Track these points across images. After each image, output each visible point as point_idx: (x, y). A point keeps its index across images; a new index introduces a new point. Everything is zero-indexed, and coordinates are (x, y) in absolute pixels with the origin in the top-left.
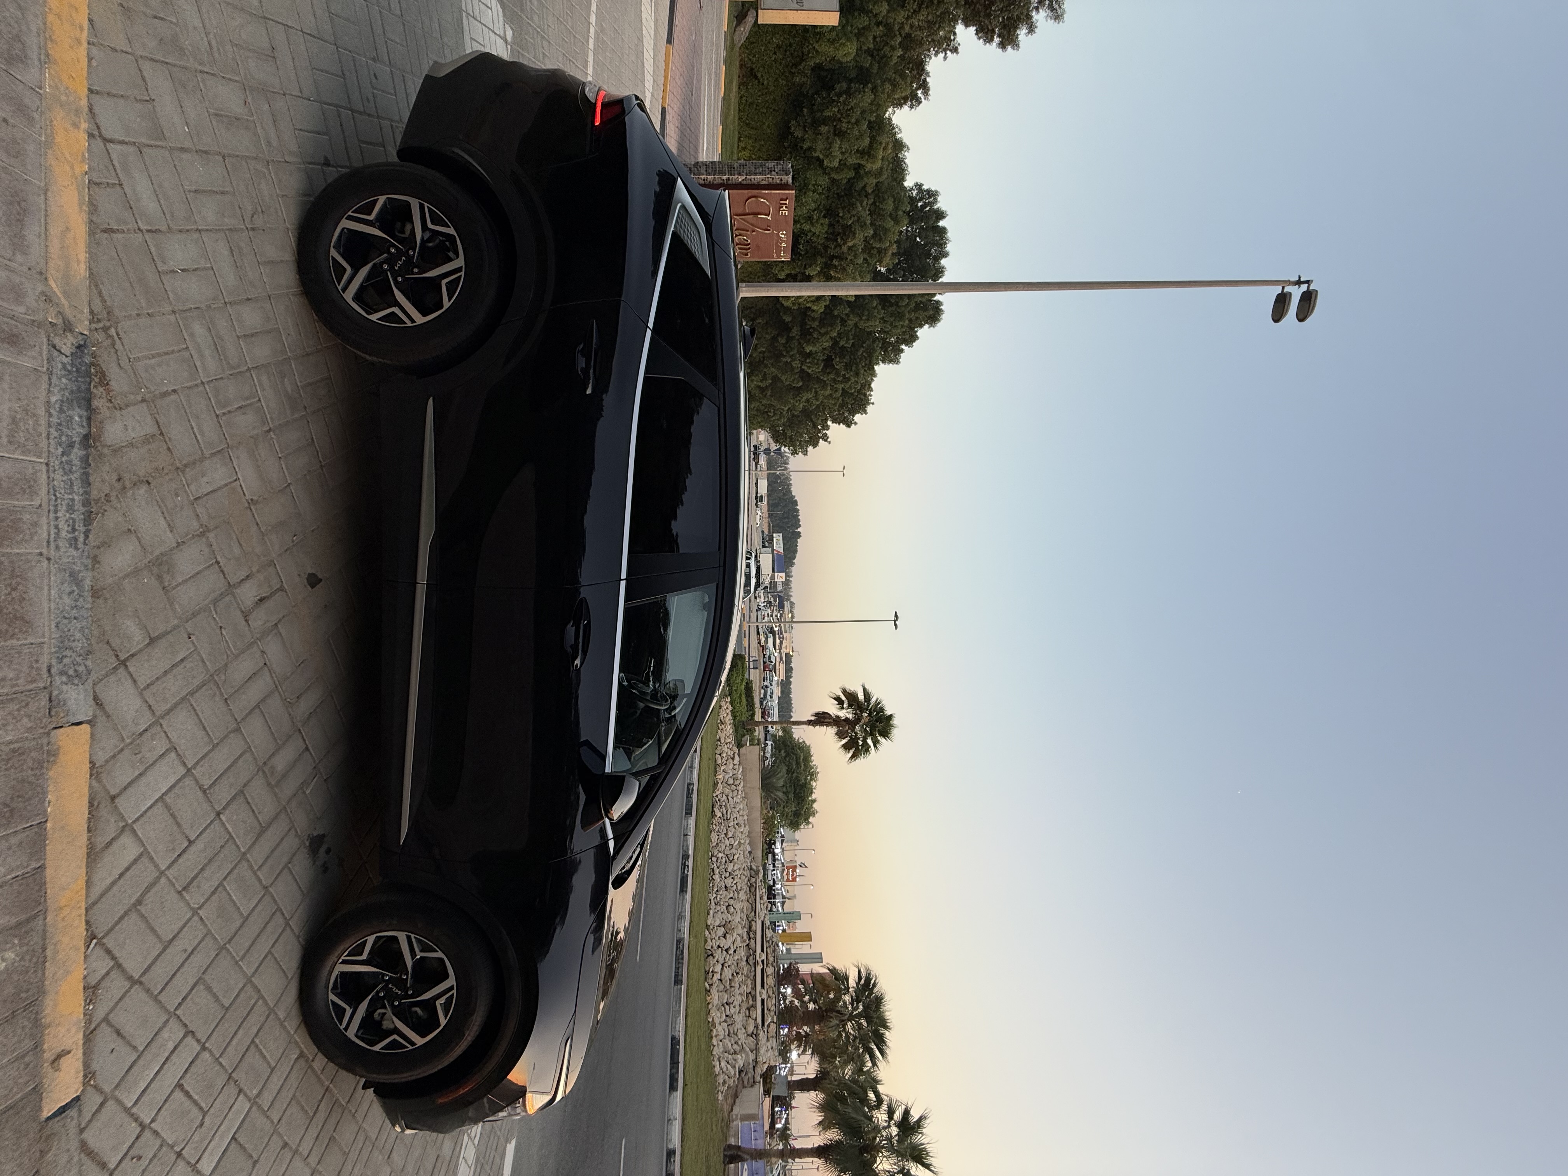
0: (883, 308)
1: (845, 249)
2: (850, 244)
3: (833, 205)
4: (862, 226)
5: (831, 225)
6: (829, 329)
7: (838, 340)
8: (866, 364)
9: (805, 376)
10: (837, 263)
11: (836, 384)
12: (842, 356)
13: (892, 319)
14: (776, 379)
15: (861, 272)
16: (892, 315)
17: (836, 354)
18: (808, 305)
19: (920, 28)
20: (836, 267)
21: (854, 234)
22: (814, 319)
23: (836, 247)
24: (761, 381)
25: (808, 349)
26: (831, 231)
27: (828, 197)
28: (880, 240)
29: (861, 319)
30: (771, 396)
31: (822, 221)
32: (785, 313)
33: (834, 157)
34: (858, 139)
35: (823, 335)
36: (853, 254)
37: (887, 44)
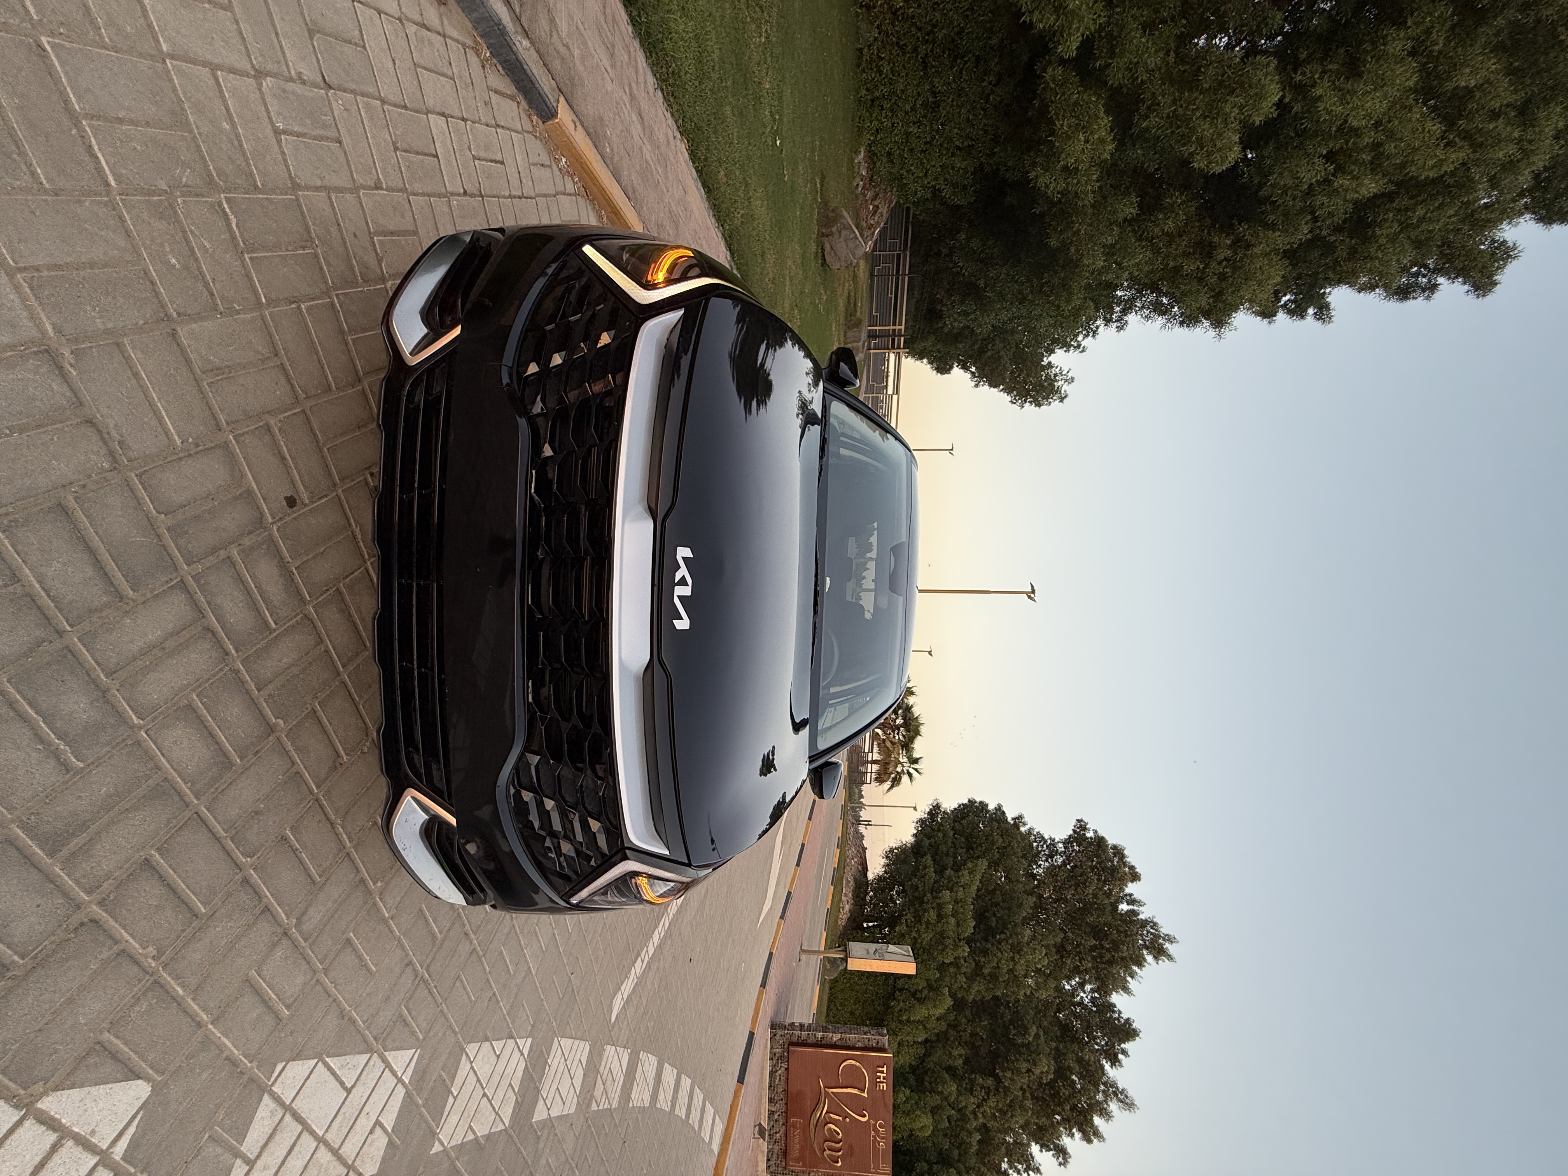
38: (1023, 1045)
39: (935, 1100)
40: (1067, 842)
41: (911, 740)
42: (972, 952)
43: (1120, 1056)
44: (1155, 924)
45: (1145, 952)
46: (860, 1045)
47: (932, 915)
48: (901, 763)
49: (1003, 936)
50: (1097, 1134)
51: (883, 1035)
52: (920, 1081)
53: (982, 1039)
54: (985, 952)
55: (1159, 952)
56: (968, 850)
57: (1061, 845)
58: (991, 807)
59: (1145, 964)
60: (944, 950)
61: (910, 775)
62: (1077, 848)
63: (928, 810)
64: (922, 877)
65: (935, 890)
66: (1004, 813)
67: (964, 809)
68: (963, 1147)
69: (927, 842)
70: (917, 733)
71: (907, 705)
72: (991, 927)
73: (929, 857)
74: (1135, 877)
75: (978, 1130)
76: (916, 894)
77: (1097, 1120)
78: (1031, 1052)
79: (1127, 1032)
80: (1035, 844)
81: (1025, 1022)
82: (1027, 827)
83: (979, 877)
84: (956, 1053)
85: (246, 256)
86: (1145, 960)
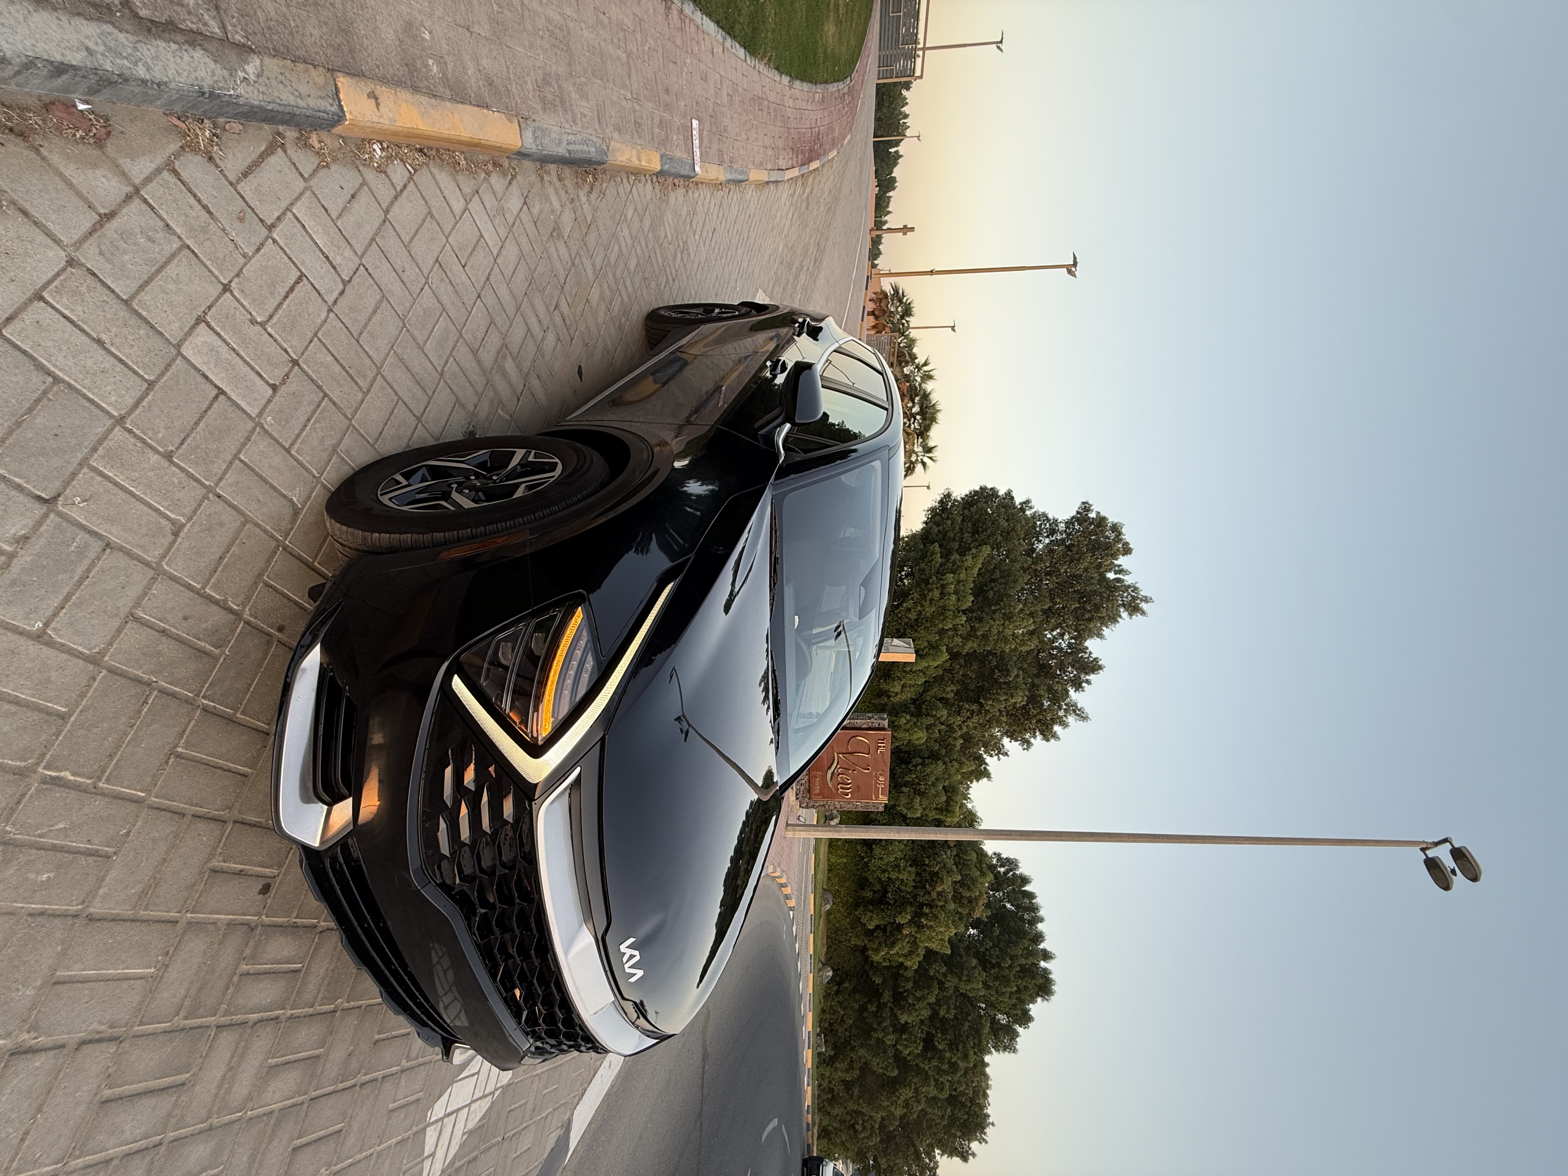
0: (984, 970)
1: (934, 895)
2: (939, 889)
3: (919, 855)
4: (948, 872)
5: (918, 874)
6: (926, 992)
7: (937, 1008)
8: (974, 1044)
9: (901, 1062)
10: (927, 911)
11: (941, 1076)
12: (944, 1032)
13: (997, 984)
14: (865, 1068)
15: (953, 921)
16: (996, 978)
17: (937, 1029)
18: (901, 960)
19: (975, 728)
20: (927, 915)
21: (942, 881)
22: (907, 980)
23: (924, 894)
24: (847, 1071)
25: (904, 1018)
26: (918, 879)
27: (912, 849)
28: (969, 888)
29: (960, 980)
30: (859, 1097)
31: (909, 869)
32: (875, 974)
33: (916, 810)
34: (935, 797)
35: (919, 999)
36: (943, 899)
37: (950, 737)
38: (1004, 683)
39: (930, 720)
40: (1069, 523)
41: (927, 428)
42: (969, 620)
43: (1084, 685)
44: (1136, 589)
45: (1122, 610)
46: (865, 726)
47: (936, 594)
48: (916, 453)
49: (998, 607)
50: (1055, 736)
51: (884, 719)
52: (919, 708)
53: (971, 678)
54: (980, 620)
55: (1134, 608)
56: (974, 534)
57: (1062, 525)
58: (1001, 493)
59: (1119, 620)
60: (944, 620)
61: (924, 464)
62: (1077, 527)
63: (939, 499)
64: (929, 562)
65: (940, 573)
66: (1012, 498)
67: (975, 495)
68: (949, 748)
69: (936, 529)
70: (933, 420)
71: (925, 392)
72: (988, 598)
73: (936, 545)
74: (1127, 551)
75: (961, 736)
76: (923, 576)
77: (1057, 728)
78: (1011, 688)
79: (1094, 667)
80: (1038, 523)
81: (1009, 667)
82: (1033, 511)
83: (981, 561)
84: (949, 689)
85: (101, 785)
86: (1120, 617)
